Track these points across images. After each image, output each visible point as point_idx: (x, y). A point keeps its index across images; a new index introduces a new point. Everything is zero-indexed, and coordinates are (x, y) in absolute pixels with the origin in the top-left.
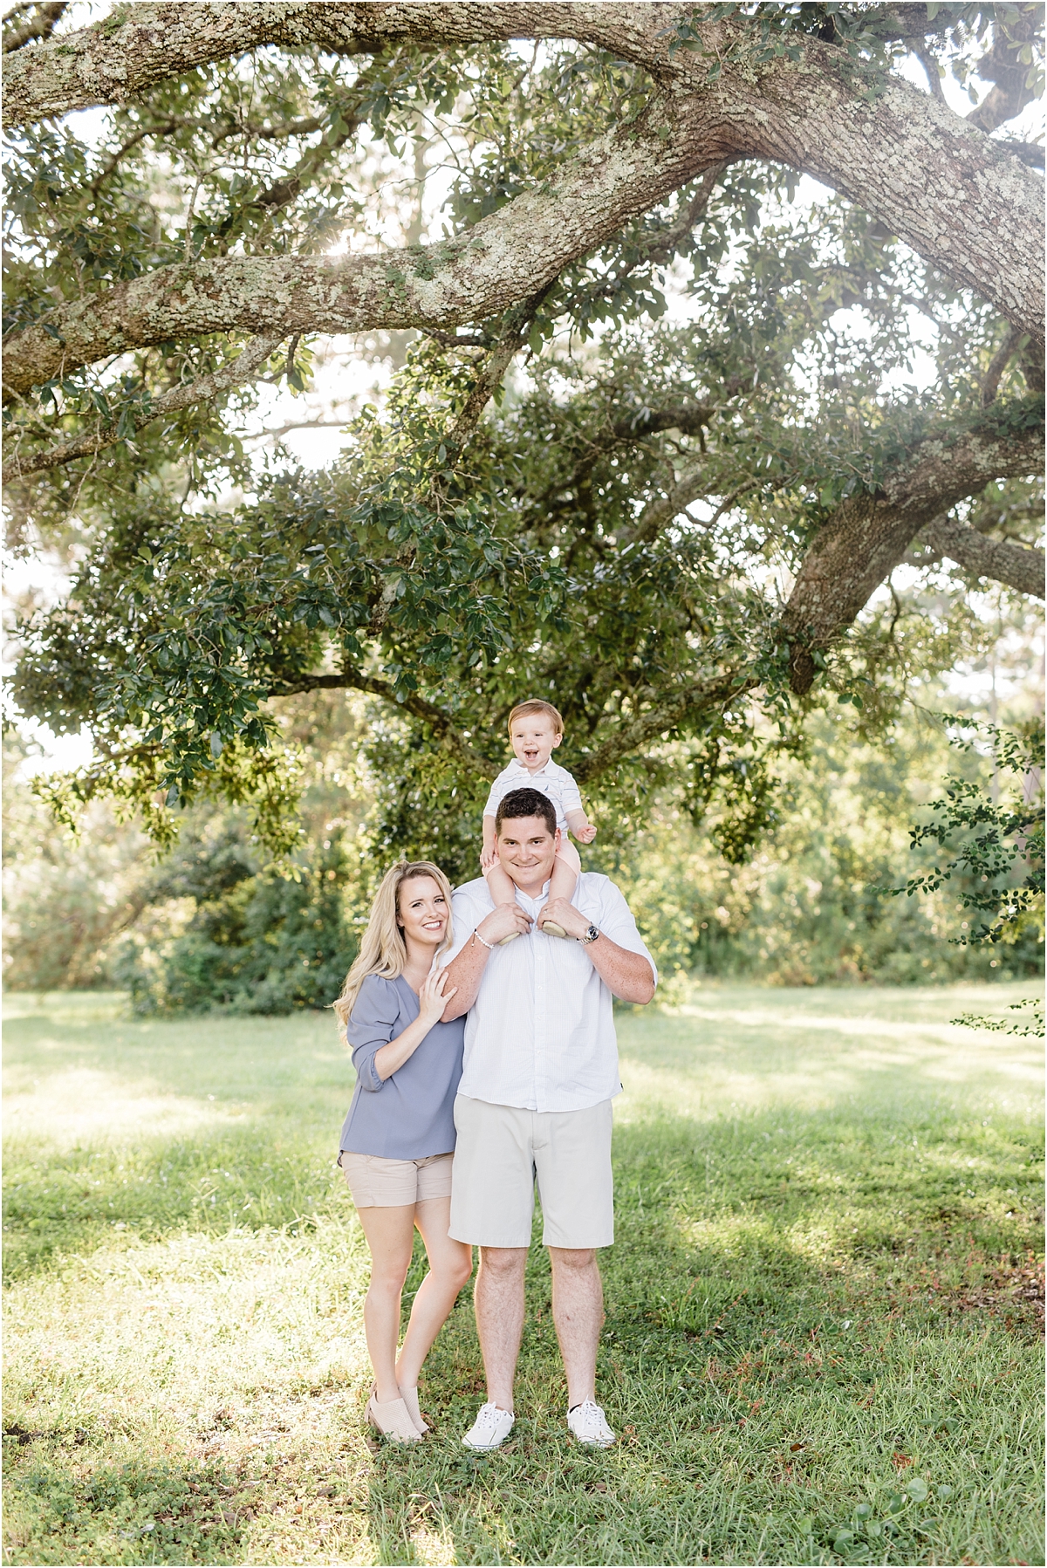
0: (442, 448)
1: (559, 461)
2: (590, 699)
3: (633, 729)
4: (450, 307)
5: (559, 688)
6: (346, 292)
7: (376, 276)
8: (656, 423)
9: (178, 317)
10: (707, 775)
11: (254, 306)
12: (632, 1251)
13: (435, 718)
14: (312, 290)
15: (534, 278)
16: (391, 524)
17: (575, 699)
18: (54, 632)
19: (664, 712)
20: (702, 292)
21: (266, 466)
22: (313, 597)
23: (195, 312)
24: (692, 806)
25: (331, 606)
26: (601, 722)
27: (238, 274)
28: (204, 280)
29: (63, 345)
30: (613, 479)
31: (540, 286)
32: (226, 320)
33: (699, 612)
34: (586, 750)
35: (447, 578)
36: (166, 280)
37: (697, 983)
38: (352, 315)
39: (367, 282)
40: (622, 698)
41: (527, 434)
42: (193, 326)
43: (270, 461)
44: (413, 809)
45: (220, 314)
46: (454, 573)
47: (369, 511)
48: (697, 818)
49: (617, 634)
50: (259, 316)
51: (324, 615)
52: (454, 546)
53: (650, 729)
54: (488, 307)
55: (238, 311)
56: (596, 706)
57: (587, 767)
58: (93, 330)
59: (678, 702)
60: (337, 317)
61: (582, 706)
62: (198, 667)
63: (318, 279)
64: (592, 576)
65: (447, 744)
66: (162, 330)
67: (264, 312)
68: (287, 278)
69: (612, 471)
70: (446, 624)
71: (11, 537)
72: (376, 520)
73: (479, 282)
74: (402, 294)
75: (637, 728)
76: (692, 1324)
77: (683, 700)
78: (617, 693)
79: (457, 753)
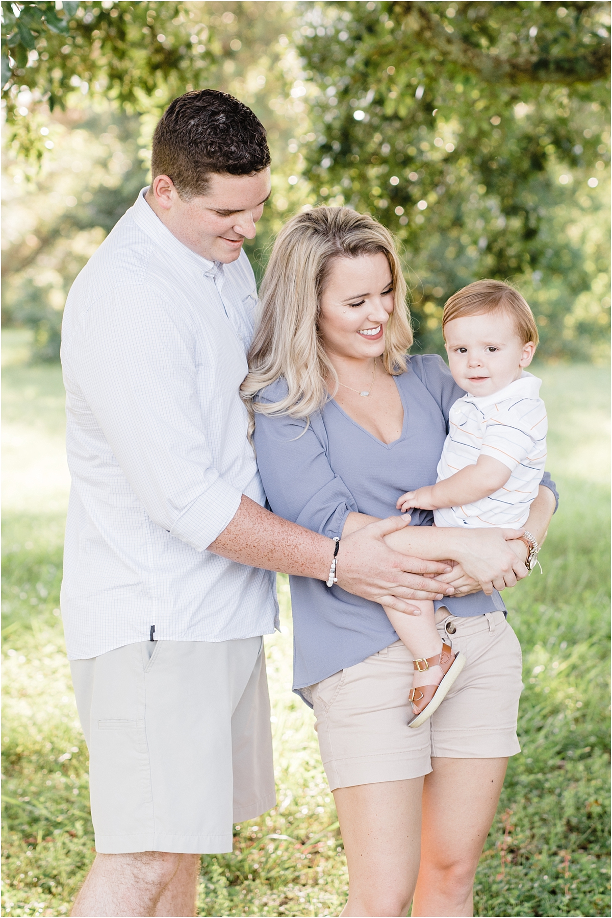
79: (428, 34)
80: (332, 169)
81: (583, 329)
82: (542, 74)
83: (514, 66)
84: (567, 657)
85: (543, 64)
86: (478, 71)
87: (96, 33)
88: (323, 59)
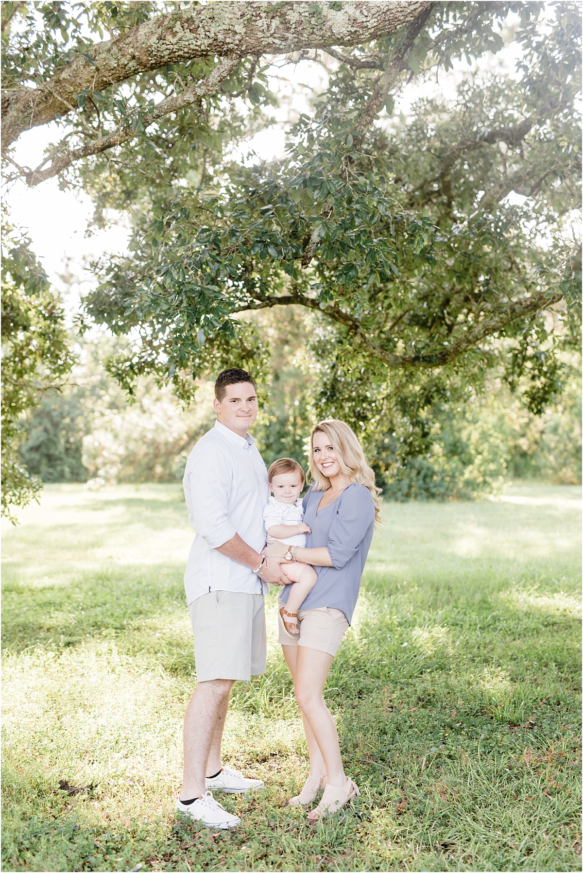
0: (350, 137)
1: (430, 165)
2: (449, 314)
3: (476, 330)
4: (353, 30)
5: (429, 307)
6: (282, 23)
7: (302, 10)
8: (491, 138)
9: (171, 47)
10: (520, 361)
11: (220, 37)
12: (473, 661)
13: (351, 323)
14: (259, 23)
15: (412, 8)
16: (315, 188)
17: (439, 314)
18: (112, 270)
19: (497, 319)
20: (526, 41)
21: (243, 162)
22: (264, 239)
23: (182, 43)
24: (510, 379)
25: (276, 245)
26: (456, 327)
27: (210, 15)
28: (188, 20)
29: (98, 69)
30: (464, 177)
31: (416, 13)
32: (203, 47)
33: (518, 260)
34: (446, 343)
35: (352, 225)
36: (163, 22)
37: (511, 483)
38: (286, 39)
39: (297, 15)
40: (468, 314)
41: (411, 147)
42: (181, 53)
43: (245, 159)
44: (340, 381)
45: (199, 43)
46: (357, 221)
47: (301, 181)
48: (513, 387)
49: (467, 270)
50: (224, 43)
51: (271, 251)
52: (357, 202)
53: (487, 330)
54: (379, 29)
55: (211, 41)
56: (452, 318)
57: (447, 354)
58: (117, 59)
59: (505, 313)
60: (276, 41)
61: (443, 318)
62: (190, 287)
63: (263, 15)
64: (451, 232)
65: (358, 340)
66: (162, 57)
67: (228, 40)
68: (242, 16)
69: (463, 172)
70: (352, 256)
71: (96, 216)
72: (306, 186)
73: (373, 11)
74: (320, 21)
75: (478, 329)
76: (513, 718)
77: (509, 311)
78: (465, 311)
79: (365, 345)
80: (326, 404)
81: (468, 483)
82: (417, 363)
83: (404, 359)
84: (430, 632)
85: (417, 358)
86: (387, 362)
87: (217, 343)
88: (323, 351)
